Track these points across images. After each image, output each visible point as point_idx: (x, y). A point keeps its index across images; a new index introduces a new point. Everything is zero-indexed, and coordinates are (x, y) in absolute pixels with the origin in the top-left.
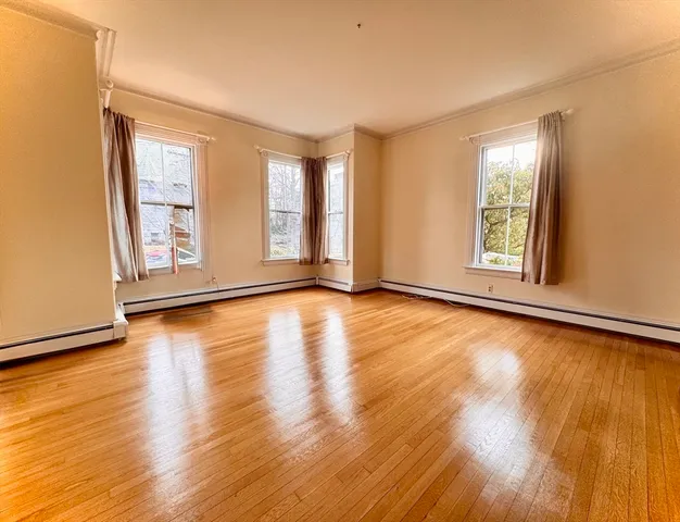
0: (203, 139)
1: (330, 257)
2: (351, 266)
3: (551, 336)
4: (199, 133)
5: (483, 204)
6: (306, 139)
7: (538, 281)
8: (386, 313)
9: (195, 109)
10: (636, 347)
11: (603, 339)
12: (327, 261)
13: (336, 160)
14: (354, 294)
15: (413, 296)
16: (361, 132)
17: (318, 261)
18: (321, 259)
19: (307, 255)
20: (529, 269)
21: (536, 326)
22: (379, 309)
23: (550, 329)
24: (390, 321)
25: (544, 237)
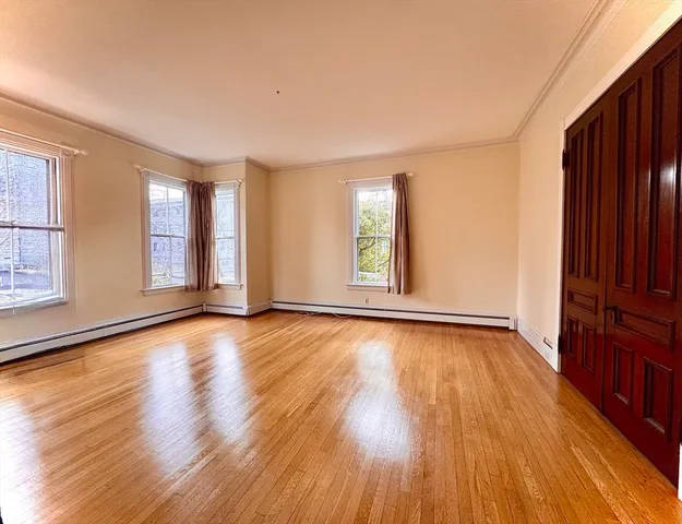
0: (68, 151)
1: (220, 282)
2: (245, 289)
3: (413, 331)
4: (62, 144)
5: (358, 235)
6: (191, 162)
7: (399, 293)
8: (290, 330)
9: (64, 118)
10: (457, 331)
11: (439, 329)
12: (217, 286)
13: (226, 187)
14: (249, 317)
15: (304, 313)
16: (252, 164)
17: (207, 287)
18: (211, 285)
19: (193, 281)
20: (393, 283)
21: (401, 326)
22: (282, 328)
23: (411, 327)
24: (295, 338)
25: (402, 260)
